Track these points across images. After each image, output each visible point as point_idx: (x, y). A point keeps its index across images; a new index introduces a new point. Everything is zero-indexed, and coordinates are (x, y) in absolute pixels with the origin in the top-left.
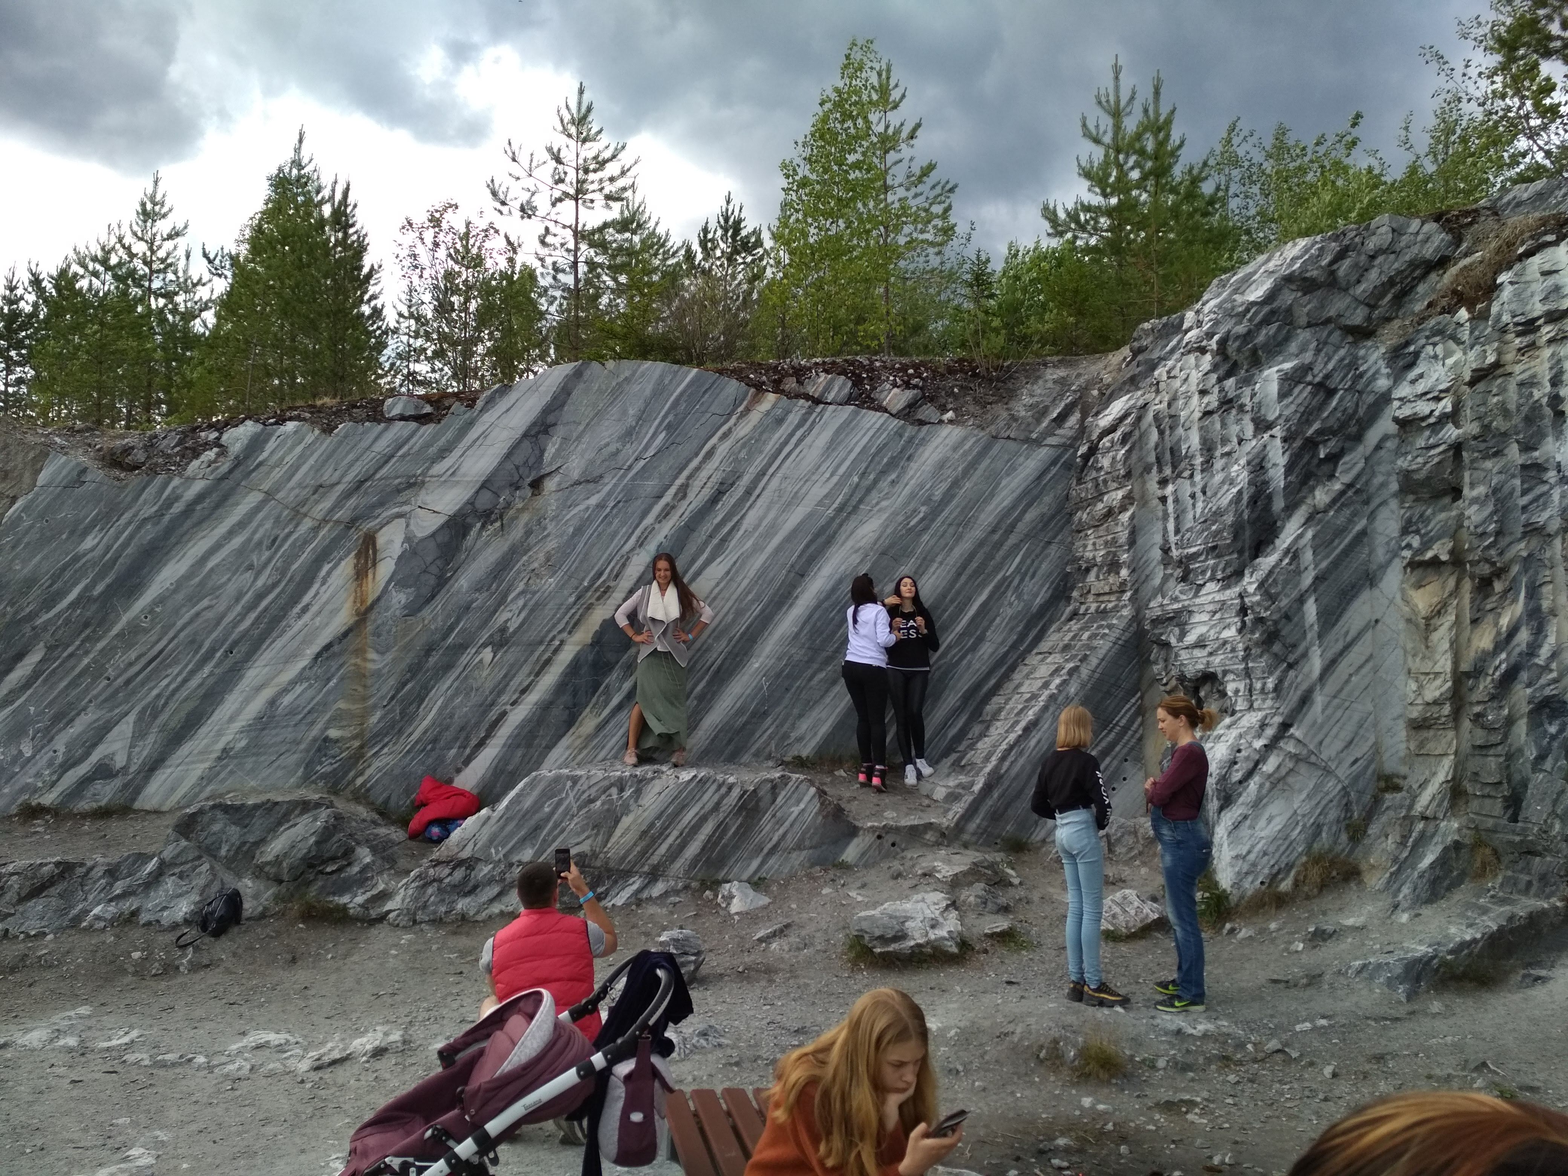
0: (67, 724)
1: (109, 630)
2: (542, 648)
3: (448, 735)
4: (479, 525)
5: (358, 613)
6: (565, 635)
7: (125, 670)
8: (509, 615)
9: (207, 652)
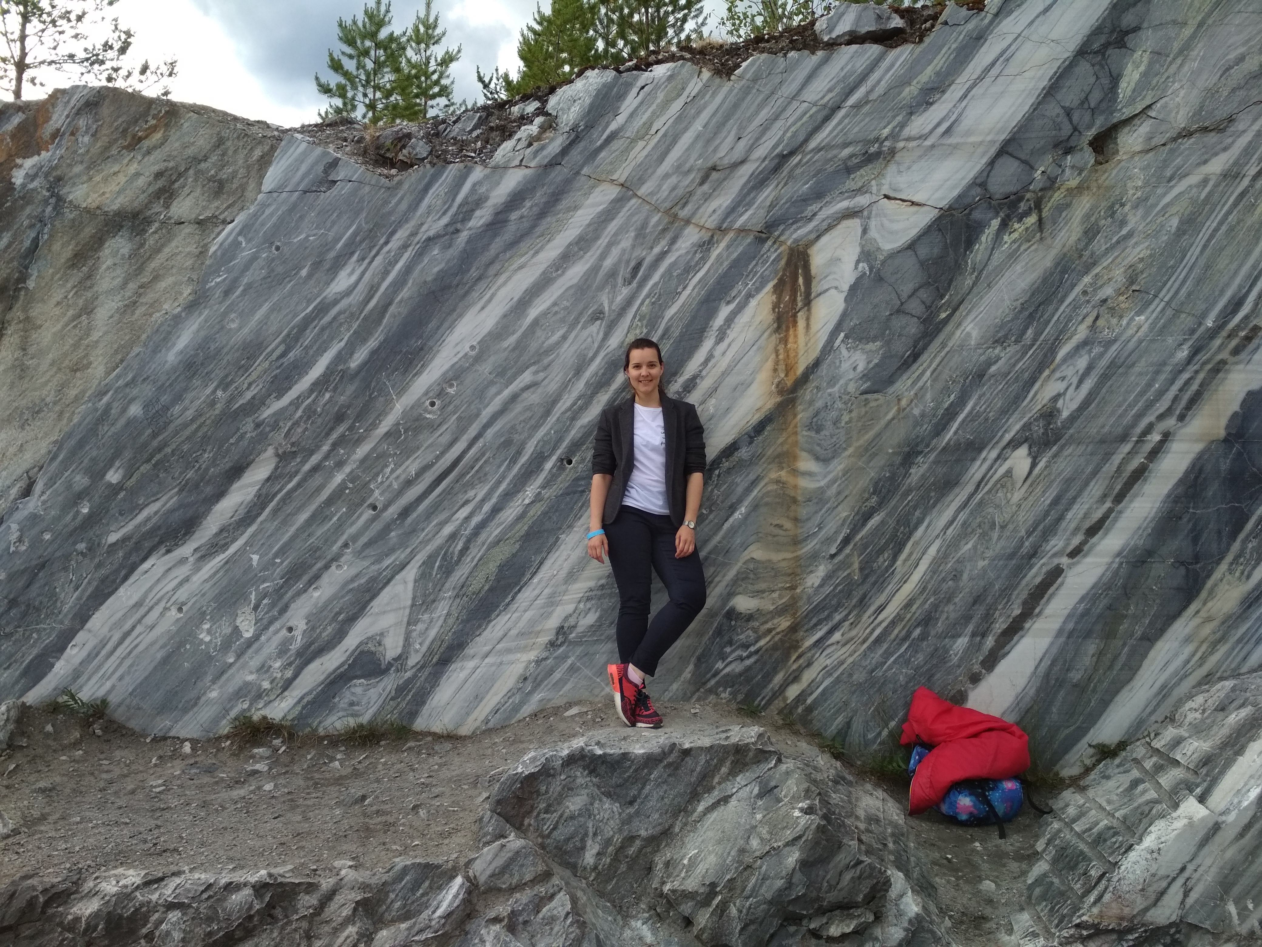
0: (310, 583)
1: (374, 426)
2: (1126, 448)
3: (951, 611)
4: (995, 223)
5: (781, 390)
6: (1171, 422)
7: (400, 492)
8: (1060, 387)
9: (531, 461)
